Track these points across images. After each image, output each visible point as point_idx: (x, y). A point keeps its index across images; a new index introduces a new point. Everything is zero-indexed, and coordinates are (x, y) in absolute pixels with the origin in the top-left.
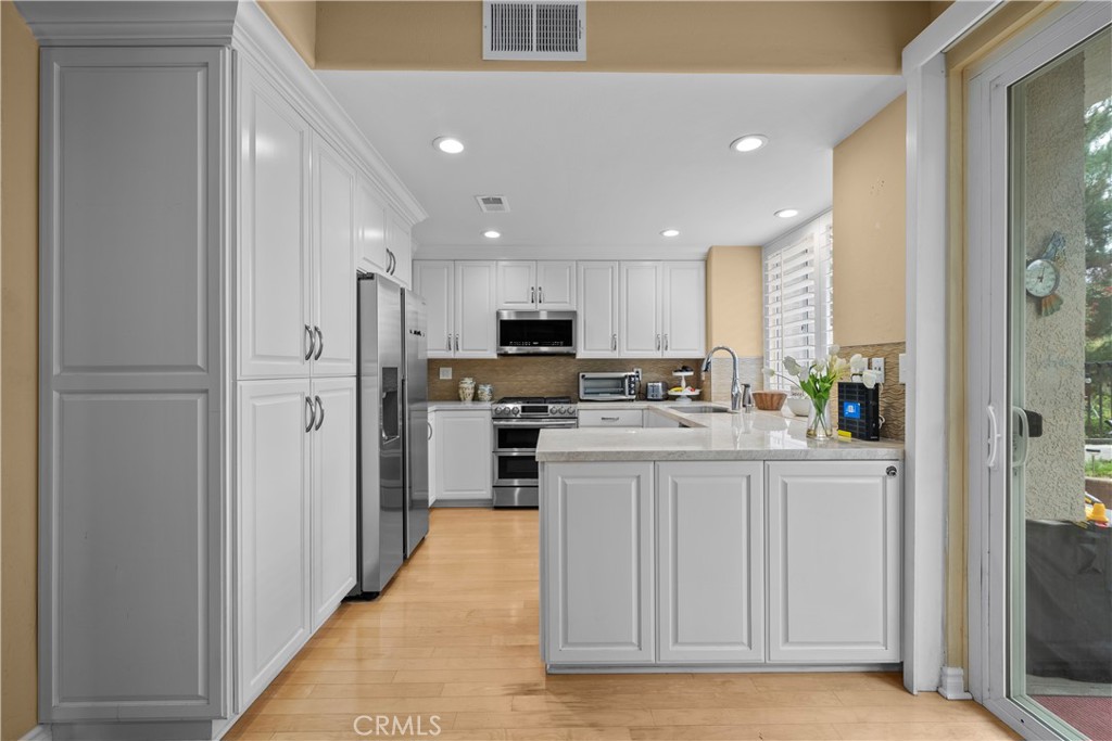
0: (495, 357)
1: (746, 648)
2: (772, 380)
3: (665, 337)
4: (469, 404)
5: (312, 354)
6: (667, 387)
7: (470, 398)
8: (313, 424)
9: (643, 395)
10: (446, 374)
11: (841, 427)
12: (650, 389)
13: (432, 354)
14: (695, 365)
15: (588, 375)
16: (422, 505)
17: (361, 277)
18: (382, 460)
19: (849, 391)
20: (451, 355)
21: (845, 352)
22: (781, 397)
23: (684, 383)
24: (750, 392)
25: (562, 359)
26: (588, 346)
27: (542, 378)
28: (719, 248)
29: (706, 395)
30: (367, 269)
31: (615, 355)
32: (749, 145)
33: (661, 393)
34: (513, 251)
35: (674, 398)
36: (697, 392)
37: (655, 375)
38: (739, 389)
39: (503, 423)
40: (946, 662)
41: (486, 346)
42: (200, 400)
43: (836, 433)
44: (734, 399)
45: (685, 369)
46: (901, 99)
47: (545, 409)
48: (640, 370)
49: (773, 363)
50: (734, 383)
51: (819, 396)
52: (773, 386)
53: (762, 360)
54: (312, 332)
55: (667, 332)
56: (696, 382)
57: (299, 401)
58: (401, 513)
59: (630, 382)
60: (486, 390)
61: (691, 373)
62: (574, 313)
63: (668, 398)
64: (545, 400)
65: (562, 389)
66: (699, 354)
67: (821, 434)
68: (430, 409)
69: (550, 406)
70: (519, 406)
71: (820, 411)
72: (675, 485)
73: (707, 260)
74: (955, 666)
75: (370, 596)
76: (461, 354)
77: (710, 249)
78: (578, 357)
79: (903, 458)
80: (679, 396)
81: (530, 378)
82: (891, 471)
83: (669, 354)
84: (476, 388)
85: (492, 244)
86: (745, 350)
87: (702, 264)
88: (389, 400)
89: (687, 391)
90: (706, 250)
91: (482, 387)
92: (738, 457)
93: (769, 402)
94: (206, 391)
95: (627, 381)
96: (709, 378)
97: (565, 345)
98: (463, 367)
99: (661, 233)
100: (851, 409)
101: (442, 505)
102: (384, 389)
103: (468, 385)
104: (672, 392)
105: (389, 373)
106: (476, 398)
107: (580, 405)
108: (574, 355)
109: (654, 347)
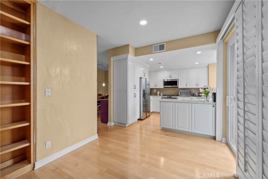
0: (163, 88)
1: (188, 130)
3: (198, 83)
4: (159, 96)
5: (135, 88)
6: (199, 93)
8: (135, 96)
9: (193, 95)
10: (155, 91)
11: (213, 100)
12: (195, 94)
13: (151, 87)
15: (181, 91)
16: (149, 112)
17: (141, 78)
18: (143, 104)
20: (155, 87)
26: (180, 85)
27: (172, 92)
28: (211, 64)
30: (141, 77)
31: (186, 87)
33: (197, 95)
34: (166, 69)
37: (195, 91)
41: (161, 86)
42: (125, 93)
47: (171, 97)
48: (193, 90)
54: (135, 86)
57: (133, 94)
58: (146, 113)
59: (190, 93)
60: (162, 94)
62: (178, 79)
65: (177, 94)
68: (151, 96)
69: (172, 97)
70: (167, 96)
73: (208, 67)
74: (224, 137)
75: (141, 120)
76: (157, 87)
77: (209, 64)
78: (179, 88)
80: (202, 96)
81: (170, 91)
82: (213, 106)
83: (199, 87)
84: (160, 93)
85: (162, 68)
88: (144, 94)
91: (161, 93)
95: (189, 92)
97: (176, 85)
98: (158, 89)
99: (195, 63)
100: (213, 97)
101: (153, 112)
102: (143, 93)
103: (158, 93)
104: (200, 95)
105: (144, 91)
106: (160, 95)
107: (178, 97)
108: (178, 87)
109: (195, 85)
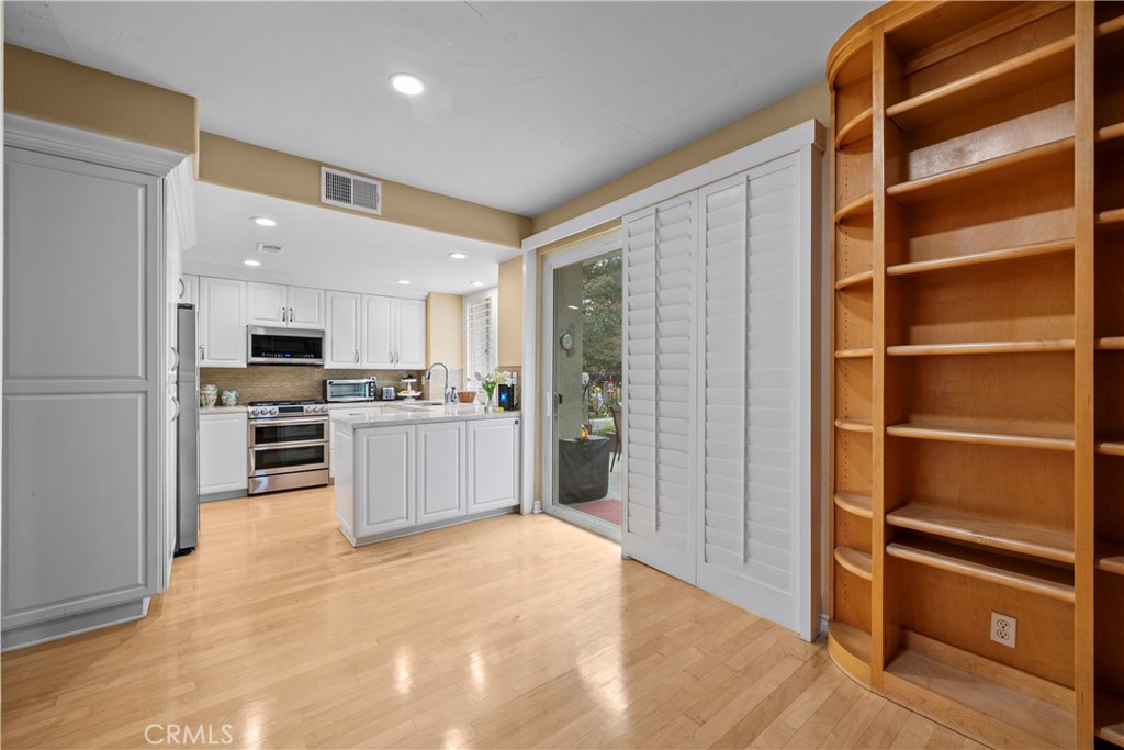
0: (245, 366)
2: (468, 384)
3: (396, 353)
4: (211, 408)
6: (397, 391)
7: (213, 403)
9: (379, 396)
11: (500, 406)
12: (385, 392)
14: (419, 374)
15: (335, 382)
19: (503, 388)
21: (501, 369)
22: (474, 394)
23: (409, 387)
24: (456, 392)
25: (307, 369)
26: (335, 357)
27: (287, 385)
28: (436, 293)
29: (426, 396)
31: (357, 366)
32: (458, 256)
33: (393, 395)
35: (402, 398)
36: (419, 394)
37: (387, 382)
38: (449, 390)
39: (259, 422)
40: (535, 500)
41: (237, 356)
42: (140, 398)
43: (497, 409)
44: (446, 396)
45: (410, 377)
46: (521, 257)
47: (301, 409)
48: (376, 378)
49: (469, 374)
50: (447, 386)
51: (490, 392)
52: (468, 388)
53: (462, 371)
55: (398, 350)
56: (418, 387)
60: (231, 396)
61: (415, 380)
62: (323, 332)
63: (398, 398)
64: (299, 402)
66: (421, 366)
67: (490, 409)
69: (305, 407)
70: (276, 408)
71: (490, 398)
72: (425, 435)
73: (427, 301)
74: (538, 500)
76: (207, 363)
77: (429, 294)
78: (326, 367)
79: (521, 417)
80: (406, 397)
81: (275, 384)
82: (516, 422)
83: (400, 366)
84: (219, 395)
86: (452, 365)
87: (424, 303)
89: (413, 393)
90: (426, 294)
91: (227, 393)
92: (455, 420)
93: (466, 398)
94: (146, 392)
95: (367, 386)
96: (428, 384)
97: (315, 357)
98: (212, 374)
99: (398, 281)
100: (503, 397)
103: (211, 392)
104: (401, 394)
106: (219, 403)
107: (329, 405)
108: (322, 366)
109: (388, 360)
